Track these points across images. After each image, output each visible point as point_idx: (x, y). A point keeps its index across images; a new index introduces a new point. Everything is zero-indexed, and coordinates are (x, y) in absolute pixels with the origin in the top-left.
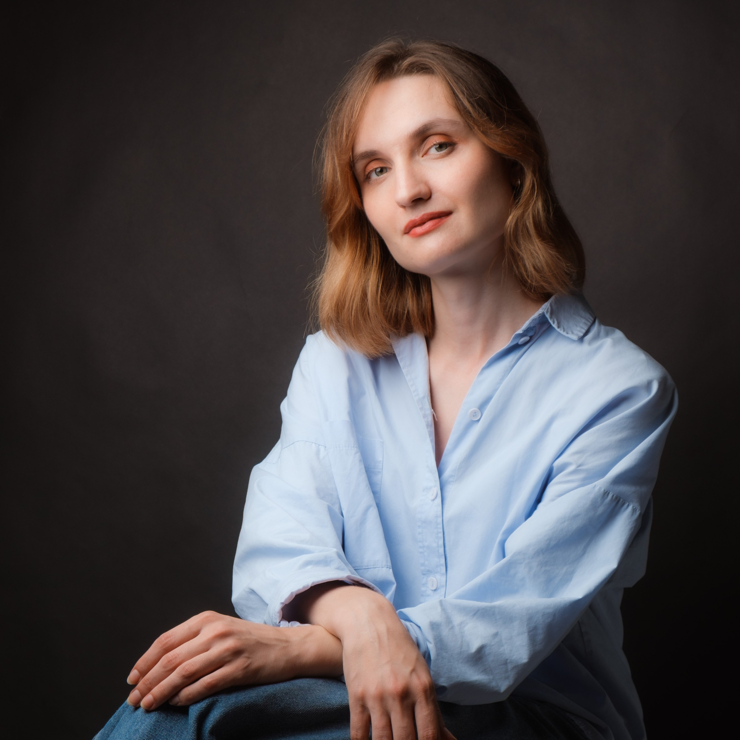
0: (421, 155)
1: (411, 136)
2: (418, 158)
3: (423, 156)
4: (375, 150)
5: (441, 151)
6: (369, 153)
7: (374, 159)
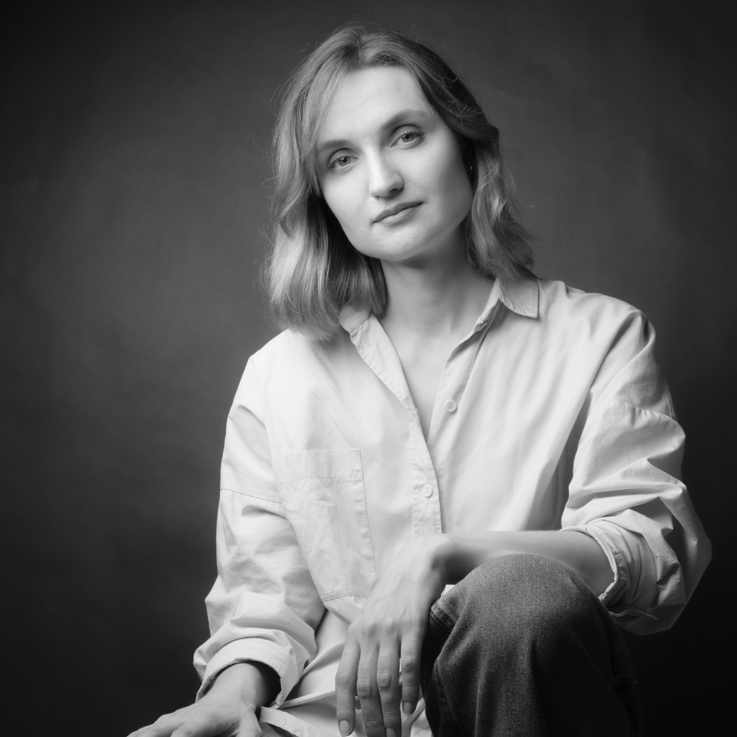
0: (390, 145)
1: (383, 127)
2: (388, 148)
3: (391, 147)
4: (344, 139)
5: (408, 142)
6: (337, 142)
7: (341, 148)
